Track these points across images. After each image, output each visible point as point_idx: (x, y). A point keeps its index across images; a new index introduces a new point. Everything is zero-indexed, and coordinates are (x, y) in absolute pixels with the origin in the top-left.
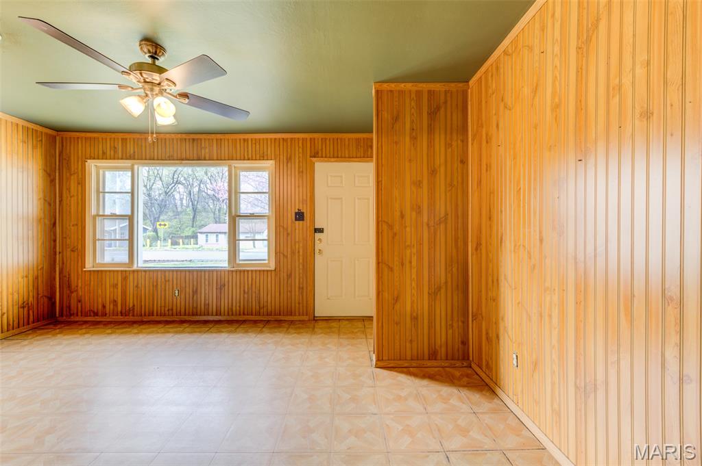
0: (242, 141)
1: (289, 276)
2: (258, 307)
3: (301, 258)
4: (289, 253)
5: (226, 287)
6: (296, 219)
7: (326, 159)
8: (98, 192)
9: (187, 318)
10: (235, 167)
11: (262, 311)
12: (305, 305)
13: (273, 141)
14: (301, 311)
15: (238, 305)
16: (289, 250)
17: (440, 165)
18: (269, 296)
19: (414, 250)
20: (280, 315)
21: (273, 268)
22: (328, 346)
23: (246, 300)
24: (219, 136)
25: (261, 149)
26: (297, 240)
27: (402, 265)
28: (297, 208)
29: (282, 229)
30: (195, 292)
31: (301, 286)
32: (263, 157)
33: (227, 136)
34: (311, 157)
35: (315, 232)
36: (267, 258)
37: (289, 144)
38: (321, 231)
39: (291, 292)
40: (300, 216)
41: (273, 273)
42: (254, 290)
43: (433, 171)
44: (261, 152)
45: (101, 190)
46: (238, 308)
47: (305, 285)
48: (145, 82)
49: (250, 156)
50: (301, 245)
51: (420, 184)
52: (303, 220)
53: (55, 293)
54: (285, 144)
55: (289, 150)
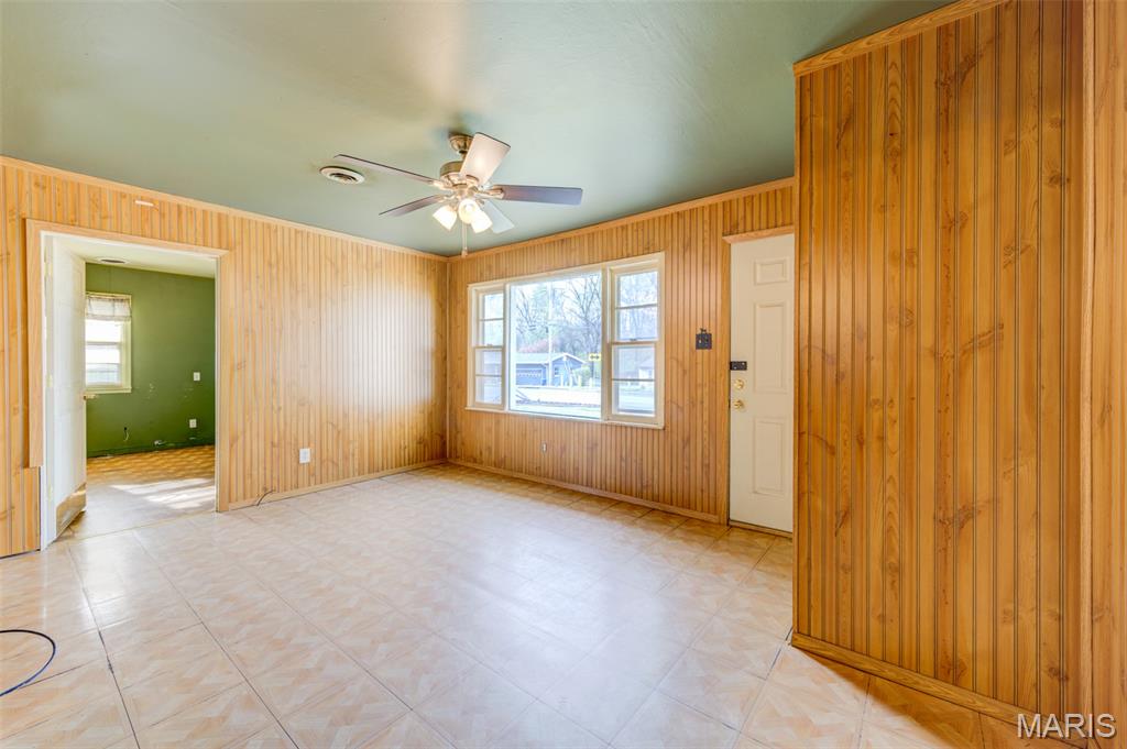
0: (620, 229)
1: (687, 441)
2: (639, 485)
3: (706, 414)
4: (687, 402)
5: (599, 448)
6: (698, 347)
7: (752, 234)
8: (478, 320)
9: (555, 482)
10: (611, 270)
11: (645, 491)
12: (712, 495)
13: (662, 219)
14: (706, 504)
15: (613, 476)
16: (686, 398)
17: (976, 201)
18: (656, 471)
19: (894, 413)
20: (672, 504)
21: (661, 426)
22: (725, 576)
23: (624, 469)
24: (591, 229)
25: (646, 238)
26: (699, 381)
27: (861, 444)
28: (700, 326)
29: (675, 363)
30: (563, 449)
31: (706, 462)
32: (648, 249)
33: (601, 227)
34: (724, 235)
35: (731, 368)
36: (653, 410)
37: (687, 219)
38: (742, 366)
39: (689, 469)
40: (704, 340)
41: (662, 434)
42: (634, 457)
43: (953, 222)
44: (645, 242)
45: (481, 318)
46: (613, 481)
47: (712, 462)
48: (455, 185)
49: (630, 251)
50: (706, 390)
51: (911, 258)
52: (710, 347)
53: (446, 432)
54: (681, 221)
55: (687, 230)
